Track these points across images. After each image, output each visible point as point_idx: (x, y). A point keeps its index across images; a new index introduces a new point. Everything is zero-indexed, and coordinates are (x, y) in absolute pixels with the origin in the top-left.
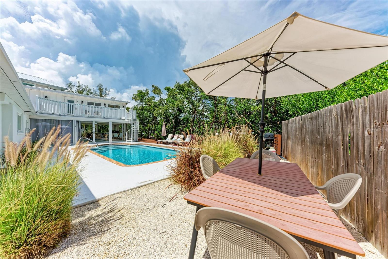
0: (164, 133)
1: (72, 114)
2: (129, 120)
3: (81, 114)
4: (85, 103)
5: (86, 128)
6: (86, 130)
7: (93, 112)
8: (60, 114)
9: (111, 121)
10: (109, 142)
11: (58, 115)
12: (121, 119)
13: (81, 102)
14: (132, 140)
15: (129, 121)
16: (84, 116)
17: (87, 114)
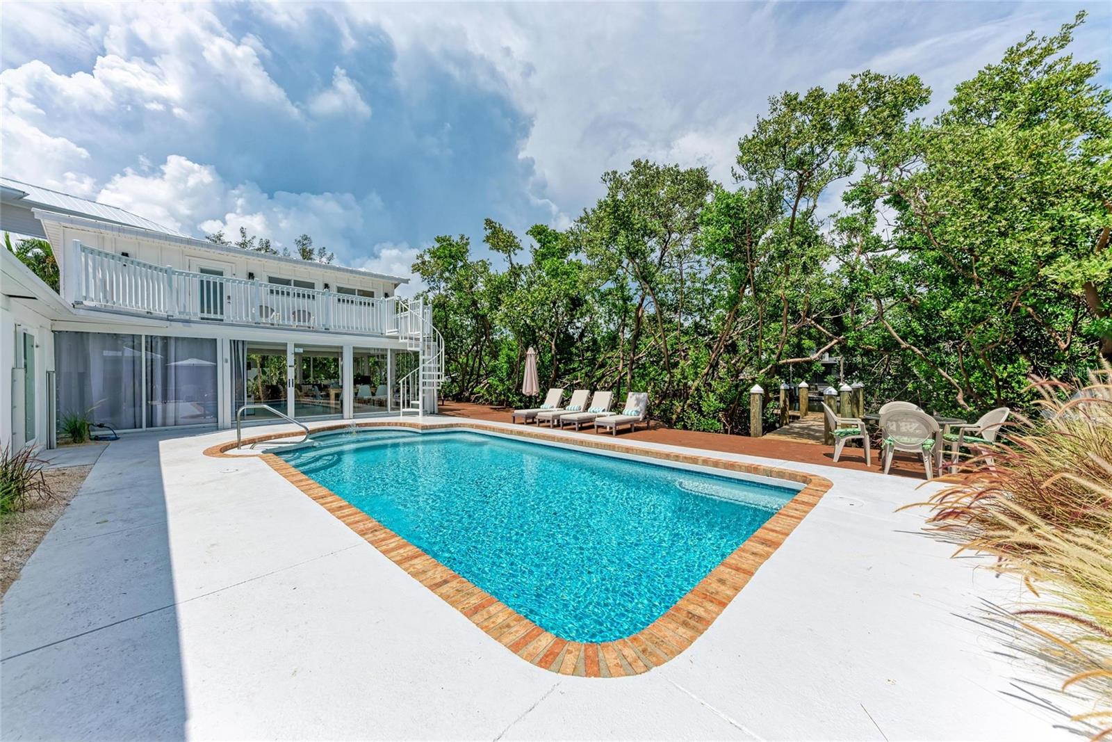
0: (530, 386)
1: (212, 316)
2: (411, 338)
3: (247, 316)
4: (262, 279)
5: (262, 366)
6: (264, 373)
7: (288, 309)
8: (170, 313)
9: (349, 344)
10: (342, 418)
11: (161, 319)
12: (382, 335)
13: (246, 276)
14: (420, 410)
15: (414, 342)
16: (257, 325)
17: (267, 316)
